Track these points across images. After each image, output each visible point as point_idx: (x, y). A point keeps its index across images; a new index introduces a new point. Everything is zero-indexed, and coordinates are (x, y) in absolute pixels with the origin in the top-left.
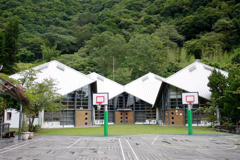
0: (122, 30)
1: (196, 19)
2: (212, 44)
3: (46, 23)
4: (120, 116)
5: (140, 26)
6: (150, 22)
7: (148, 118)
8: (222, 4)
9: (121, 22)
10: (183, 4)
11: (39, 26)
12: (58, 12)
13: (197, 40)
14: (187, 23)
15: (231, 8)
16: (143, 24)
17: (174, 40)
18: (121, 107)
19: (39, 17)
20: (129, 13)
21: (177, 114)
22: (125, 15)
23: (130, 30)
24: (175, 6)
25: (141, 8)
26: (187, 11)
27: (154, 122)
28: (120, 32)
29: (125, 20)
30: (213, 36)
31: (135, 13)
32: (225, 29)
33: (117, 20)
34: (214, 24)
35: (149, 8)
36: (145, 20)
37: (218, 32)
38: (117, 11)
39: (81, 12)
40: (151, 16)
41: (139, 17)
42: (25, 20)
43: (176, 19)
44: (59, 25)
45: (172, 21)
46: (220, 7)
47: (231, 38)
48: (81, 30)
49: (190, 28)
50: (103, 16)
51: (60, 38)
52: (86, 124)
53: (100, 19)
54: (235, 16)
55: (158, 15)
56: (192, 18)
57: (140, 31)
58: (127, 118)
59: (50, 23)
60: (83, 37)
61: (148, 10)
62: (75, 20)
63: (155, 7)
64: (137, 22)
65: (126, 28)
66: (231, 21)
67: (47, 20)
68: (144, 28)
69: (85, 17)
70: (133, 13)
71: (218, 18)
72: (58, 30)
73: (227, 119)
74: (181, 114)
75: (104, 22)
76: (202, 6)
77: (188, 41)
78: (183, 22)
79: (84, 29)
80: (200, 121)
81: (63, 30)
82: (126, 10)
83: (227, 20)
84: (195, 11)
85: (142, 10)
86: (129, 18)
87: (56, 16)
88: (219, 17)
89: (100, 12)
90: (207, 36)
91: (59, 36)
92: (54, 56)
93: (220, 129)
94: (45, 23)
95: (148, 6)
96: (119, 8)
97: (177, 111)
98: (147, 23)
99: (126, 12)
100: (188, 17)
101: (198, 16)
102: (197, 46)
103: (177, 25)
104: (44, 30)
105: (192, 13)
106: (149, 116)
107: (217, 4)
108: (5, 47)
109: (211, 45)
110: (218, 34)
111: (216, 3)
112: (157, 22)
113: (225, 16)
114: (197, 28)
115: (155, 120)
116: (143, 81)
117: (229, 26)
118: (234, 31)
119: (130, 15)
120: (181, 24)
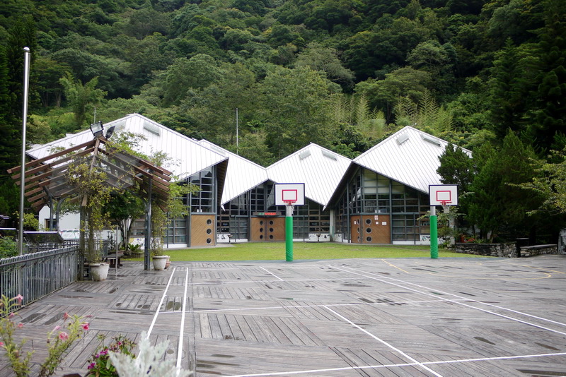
0: (229, 51)
1: (376, 40)
2: (408, 90)
3: (57, 27)
4: (259, 226)
5: (265, 46)
6: (286, 38)
7: (313, 230)
8: (427, 14)
9: (225, 35)
10: (352, 7)
11: (42, 32)
12: (83, 4)
13: (380, 81)
14: (359, 47)
15: (443, 21)
16: (271, 43)
17: (334, 78)
18: (261, 209)
19: (42, 13)
20: (240, 17)
21: (377, 223)
22: (232, 20)
23: (245, 54)
24: (334, 10)
25: (265, 8)
26: (358, 22)
27: (325, 237)
28: (225, 56)
29: (233, 32)
30: (409, 76)
31: (253, 18)
32: (430, 62)
33: (216, 29)
34: (410, 52)
35: (281, 11)
36: (275, 35)
37: (418, 67)
38: (216, 12)
39: (134, 8)
40: (286, 27)
41: (262, 28)
42: (9, 17)
43: (337, 36)
44: (87, 33)
45: (329, 39)
46: (421, 19)
47: (441, 80)
48: (141, 47)
49: (364, 56)
50: (185, 19)
51: (94, 61)
52: (209, 241)
53: (179, 27)
54: (449, 39)
55: (302, 25)
56: (367, 36)
57: (265, 57)
58: (271, 230)
59: (66, 27)
60: (145, 62)
61: (279, 14)
62: (123, 24)
63: (295, 8)
64: (257, 37)
65: (237, 50)
66: (442, 48)
67: (58, 20)
68: (274, 52)
69: (143, 18)
70: (248, 19)
71: (419, 40)
72: (88, 43)
73: (470, 232)
74: (384, 223)
75: (188, 33)
76: (388, 15)
77: (362, 83)
78: (352, 43)
79: (146, 45)
80: (419, 235)
81: (99, 45)
82: (234, 10)
83: (435, 46)
84: (374, 22)
85: (268, 12)
86: (243, 29)
87: (80, 14)
88: (421, 38)
89: (175, 10)
90: (399, 74)
91: (93, 57)
92: (91, 100)
93: (462, 249)
94: (55, 26)
95: (278, 6)
96: (218, 5)
97: (376, 218)
98: (279, 40)
99: (234, 15)
100: (362, 33)
101: (380, 33)
102: (379, 94)
103: (339, 48)
104: (56, 42)
105: (367, 26)
106: (316, 227)
107: (415, 12)
108: (9, 80)
109: (405, 93)
110: (418, 71)
111: (415, 10)
112: (299, 40)
113: (432, 37)
114: (378, 56)
115: (326, 235)
116: (301, 159)
117: (439, 57)
118: (447, 67)
119: (243, 21)
120: (347, 47)
